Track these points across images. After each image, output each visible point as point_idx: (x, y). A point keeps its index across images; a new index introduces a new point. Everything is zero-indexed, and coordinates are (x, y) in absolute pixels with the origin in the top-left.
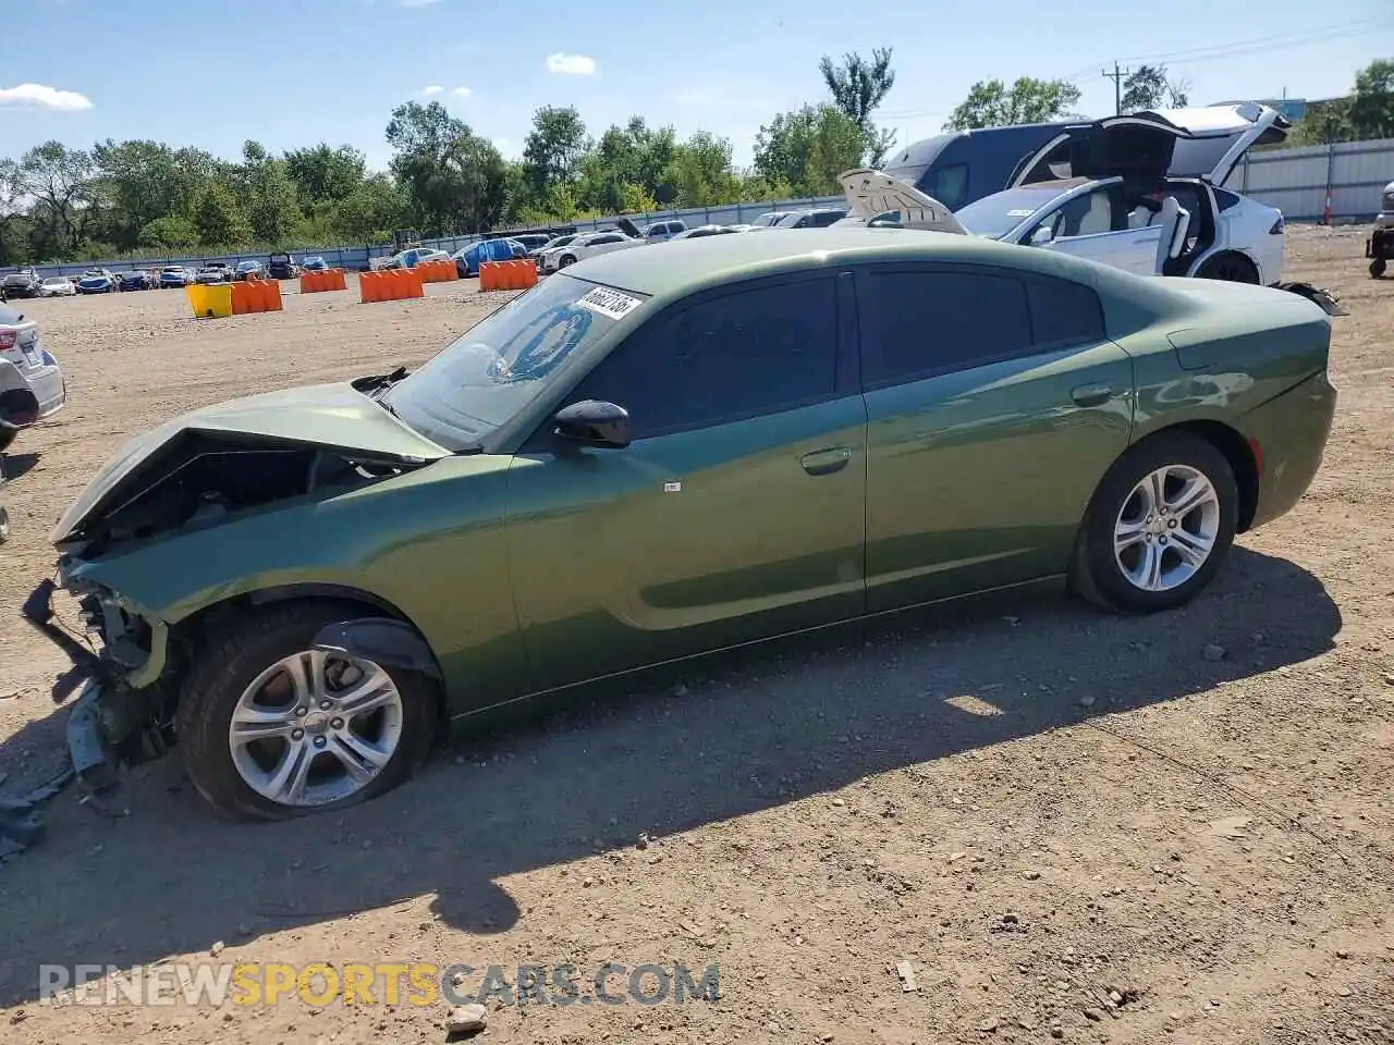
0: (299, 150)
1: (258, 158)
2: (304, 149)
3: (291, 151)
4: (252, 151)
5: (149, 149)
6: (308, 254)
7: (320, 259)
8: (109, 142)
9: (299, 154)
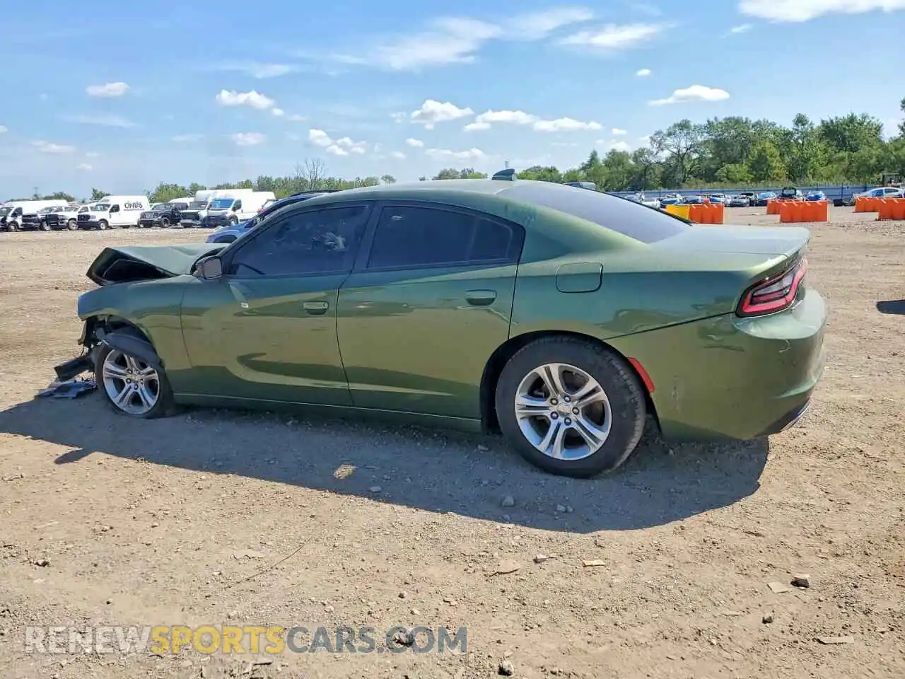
0: (833, 118)
1: (803, 125)
2: (837, 118)
3: (827, 119)
4: (800, 120)
5: (738, 121)
6: (812, 190)
7: (820, 193)
8: (716, 119)
9: (832, 121)
